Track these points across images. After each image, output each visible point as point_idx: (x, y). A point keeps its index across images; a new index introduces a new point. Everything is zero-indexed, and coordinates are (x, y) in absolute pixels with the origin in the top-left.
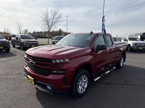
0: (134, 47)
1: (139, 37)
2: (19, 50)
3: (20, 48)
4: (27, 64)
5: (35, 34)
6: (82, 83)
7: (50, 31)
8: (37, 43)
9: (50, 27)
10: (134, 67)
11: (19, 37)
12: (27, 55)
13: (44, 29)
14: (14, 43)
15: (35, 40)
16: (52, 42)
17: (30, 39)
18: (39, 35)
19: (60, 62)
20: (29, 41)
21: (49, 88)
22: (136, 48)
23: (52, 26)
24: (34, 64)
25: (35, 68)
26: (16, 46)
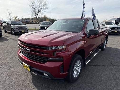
0: (110, 31)
1: (114, 22)
2: (11, 35)
3: (11, 33)
4: (20, 50)
5: (23, 21)
6: (77, 67)
7: (37, 17)
8: (27, 28)
9: (37, 14)
10: (114, 48)
11: (10, 23)
12: (21, 41)
13: (32, 15)
14: (6, 29)
15: (24, 26)
16: (40, 27)
17: (20, 25)
18: (27, 21)
19: (56, 48)
20: (19, 27)
21: (46, 75)
22: (112, 31)
23: (38, 12)
24: (29, 51)
25: (30, 55)
26: (8, 32)
